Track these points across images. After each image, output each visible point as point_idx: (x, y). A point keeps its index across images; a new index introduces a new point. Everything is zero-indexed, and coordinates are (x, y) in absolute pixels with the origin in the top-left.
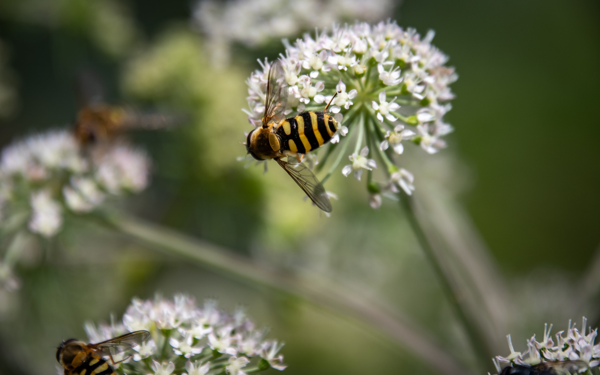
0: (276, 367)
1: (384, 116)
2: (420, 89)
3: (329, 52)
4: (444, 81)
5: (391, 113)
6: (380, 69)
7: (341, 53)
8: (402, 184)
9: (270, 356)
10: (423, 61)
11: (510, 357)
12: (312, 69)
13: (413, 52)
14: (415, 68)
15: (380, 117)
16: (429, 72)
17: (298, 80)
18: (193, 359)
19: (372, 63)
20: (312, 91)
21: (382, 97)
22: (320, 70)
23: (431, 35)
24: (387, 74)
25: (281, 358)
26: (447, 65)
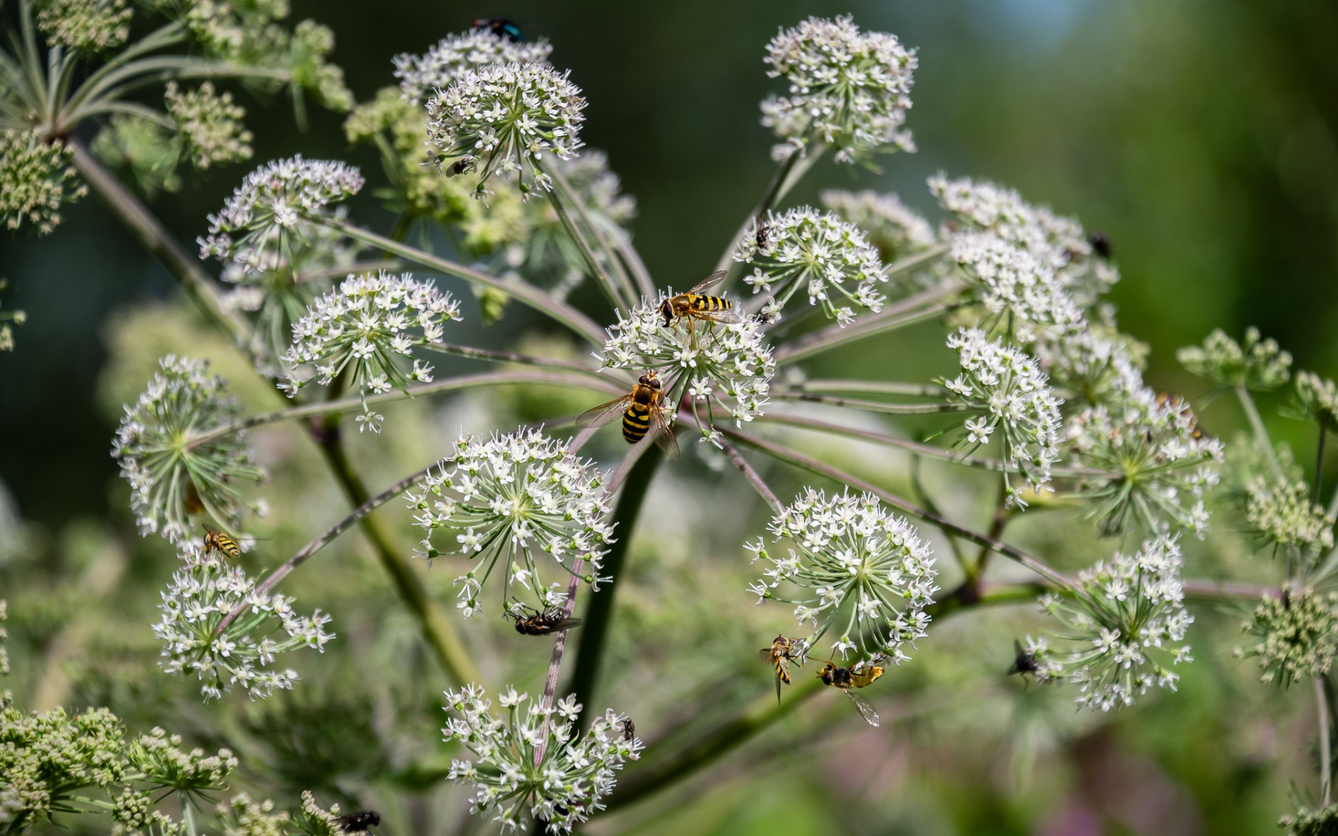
0: (455, 319)
1: (526, 131)
2: (556, 112)
3: (486, 83)
4: (576, 109)
5: (531, 129)
6: (524, 95)
7: (495, 84)
8: (544, 184)
9: (450, 312)
10: (559, 91)
11: (620, 325)
12: (473, 96)
13: (551, 84)
14: (553, 96)
15: (522, 131)
16: (564, 100)
17: (462, 102)
18: (392, 310)
19: (520, 92)
20: (473, 110)
21: (525, 116)
22: (479, 96)
23: (568, 73)
24: (529, 100)
25: (458, 311)
26: (580, 95)
